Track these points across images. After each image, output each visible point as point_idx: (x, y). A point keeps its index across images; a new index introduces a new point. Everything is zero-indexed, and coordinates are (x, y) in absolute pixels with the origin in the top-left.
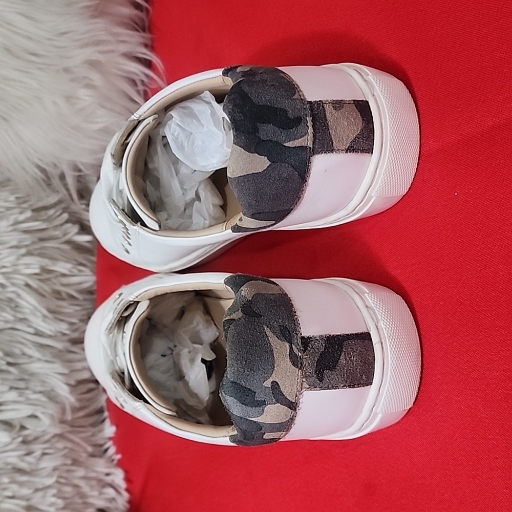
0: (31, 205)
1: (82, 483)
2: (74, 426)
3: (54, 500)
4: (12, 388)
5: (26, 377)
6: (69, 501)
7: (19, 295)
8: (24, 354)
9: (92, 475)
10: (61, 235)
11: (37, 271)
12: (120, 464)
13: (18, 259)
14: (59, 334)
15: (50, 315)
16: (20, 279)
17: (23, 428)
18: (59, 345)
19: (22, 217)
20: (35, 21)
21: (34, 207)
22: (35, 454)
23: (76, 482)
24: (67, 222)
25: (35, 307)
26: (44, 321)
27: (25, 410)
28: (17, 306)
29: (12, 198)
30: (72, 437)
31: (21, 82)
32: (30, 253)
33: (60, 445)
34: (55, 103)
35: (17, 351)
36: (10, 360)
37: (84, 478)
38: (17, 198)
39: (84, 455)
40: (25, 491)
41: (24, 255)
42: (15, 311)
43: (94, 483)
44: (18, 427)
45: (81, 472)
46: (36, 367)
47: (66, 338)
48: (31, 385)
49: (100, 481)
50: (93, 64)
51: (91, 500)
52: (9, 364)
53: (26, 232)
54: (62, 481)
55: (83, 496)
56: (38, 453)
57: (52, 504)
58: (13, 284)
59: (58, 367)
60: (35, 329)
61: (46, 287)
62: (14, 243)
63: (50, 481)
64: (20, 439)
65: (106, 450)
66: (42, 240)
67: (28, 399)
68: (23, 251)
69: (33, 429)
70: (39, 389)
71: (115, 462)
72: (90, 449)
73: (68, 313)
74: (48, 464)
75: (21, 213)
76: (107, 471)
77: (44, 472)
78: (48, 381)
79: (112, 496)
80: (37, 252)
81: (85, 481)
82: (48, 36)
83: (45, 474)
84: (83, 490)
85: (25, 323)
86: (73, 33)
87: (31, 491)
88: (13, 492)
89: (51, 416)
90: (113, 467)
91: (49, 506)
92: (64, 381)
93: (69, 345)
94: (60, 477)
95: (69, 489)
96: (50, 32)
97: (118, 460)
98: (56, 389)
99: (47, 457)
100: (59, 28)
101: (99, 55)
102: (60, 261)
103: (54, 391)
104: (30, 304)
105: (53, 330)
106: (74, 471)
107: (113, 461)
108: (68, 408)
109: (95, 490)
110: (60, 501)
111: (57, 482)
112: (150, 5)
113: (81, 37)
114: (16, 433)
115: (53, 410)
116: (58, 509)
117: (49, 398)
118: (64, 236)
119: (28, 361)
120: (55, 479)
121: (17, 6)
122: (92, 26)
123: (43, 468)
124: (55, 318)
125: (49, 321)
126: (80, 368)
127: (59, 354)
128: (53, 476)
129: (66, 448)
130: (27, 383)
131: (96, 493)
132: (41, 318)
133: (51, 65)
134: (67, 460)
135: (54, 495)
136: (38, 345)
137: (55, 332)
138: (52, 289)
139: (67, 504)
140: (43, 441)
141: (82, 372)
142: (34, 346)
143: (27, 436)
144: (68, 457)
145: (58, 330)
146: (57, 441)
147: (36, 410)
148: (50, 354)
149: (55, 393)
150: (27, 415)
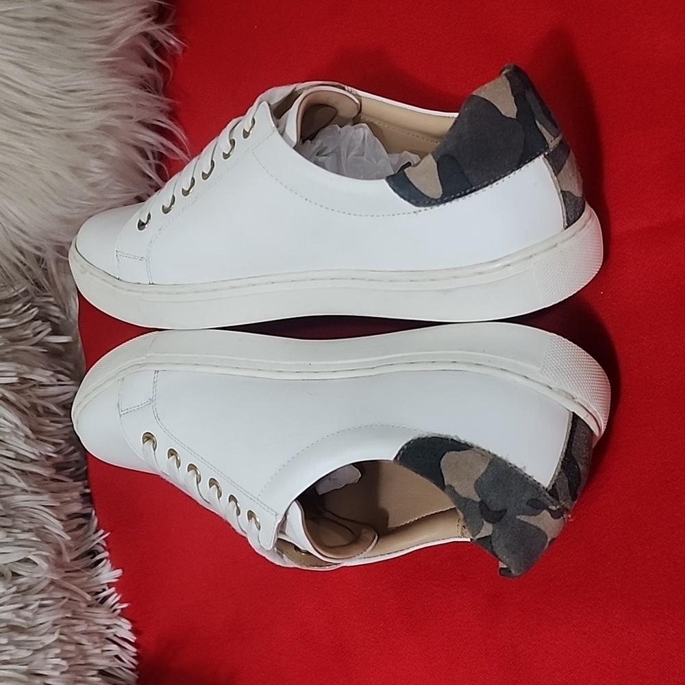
1: (84, 641)
2: (70, 572)
3: (58, 661)
5: (12, 512)
6: (72, 663)
8: (6, 485)
9: (95, 628)
10: (31, 336)
11: (15, 380)
12: (123, 614)
14: (43, 458)
15: (32, 436)
17: (15, 575)
18: (46, 473)
22: (31, 608)
23: (76, 638)
24: (35, 319)
25: (16, 425)
26: (25, 442)
27: (16, 554)
30: (66, 584)
32: (2, 359)
33: (59, 595)
34: (56, 175)
37: (84, 633)
39: (84, 605)
40: (24, 653)
43: (96, 638)
44: (10, 574)
45: (82, 627)
46: (20, 500)
47: (49, 463)
48: (19, 522)
49: (101, 635)
50: (106, 130)
51: (92, 660)
54: (63, 638)
55: (85, 655)
56: (37, 603)
57: (56, 667)
59: (46, 498)
60: (18, 454)
61: (25, 402)
63: (50, 639)
64: (14, 589)
65: (106, 598)
66: (14, 341)
67: (17, 540)
69: (28, 576)
70: (28, 526)
71: (119, 611)
72: (89, 597)
73: (49, 432)
74: (46, 618)
76: (108, 622)
77: (43, 629)
78: (35, 516)
79: (116, 654)
80: (8, 356)
81: (86, 636)
82: (51, 93)
83: (44, 631)
84: (85, 647)
85: (3, 446)
86: (85, 92)
87: (30, 653)
88: (11, 655)
89: (46, 559)
90: (116, 617)
91: (52, 669)
92: (55, 515)
93: (54, 471)
94: (61, 634)
95: (71, 648)
96: (54, 88)
97: (122, 609)
98: (46, 526)
99: (45, 609)
100: (68, 84)
101: (115, 120)
102: (37, 367)
103: (45, 528)
104: (11, 422)
105: (37, 452)
106: (74, 625)
107: (115, 610)
108: (64, 548)
109: (97, 648)
110: (64, 663)
111: (59, 640)
112: (169, 64)
113: (95, 97)
114: (9, 583)
115: (48, 552)
116: (63, 673)
117: (40, 538)
118: (35, 335)
119: (11, 493)
120: (56, 636)
121: (13, 54)
122: (111, 87)
123: (41, 624)
124: (38, 439)
125: (32, 442)
126: (68, 499)
127: (43, 482)
128: (54, 633)
129: (64, 598)
130: (14, 520)
131: (98, 651)
132: (23, 439)
133: (53, 128)
134: (67, 613)
135: (57, 656)
136: (20, 472)
137: (39, 455)
138: (31, 403)
139: (70, 666)
140: (37, 591)
141: (71, 505)
142: (17, 473)
143: (21, 584)
144: (68, 608)
145: (42, 453)
146: (53, 590)
147: (30, 552)
148: (35, 482)
149: (46, 531)
150: (18, 559)
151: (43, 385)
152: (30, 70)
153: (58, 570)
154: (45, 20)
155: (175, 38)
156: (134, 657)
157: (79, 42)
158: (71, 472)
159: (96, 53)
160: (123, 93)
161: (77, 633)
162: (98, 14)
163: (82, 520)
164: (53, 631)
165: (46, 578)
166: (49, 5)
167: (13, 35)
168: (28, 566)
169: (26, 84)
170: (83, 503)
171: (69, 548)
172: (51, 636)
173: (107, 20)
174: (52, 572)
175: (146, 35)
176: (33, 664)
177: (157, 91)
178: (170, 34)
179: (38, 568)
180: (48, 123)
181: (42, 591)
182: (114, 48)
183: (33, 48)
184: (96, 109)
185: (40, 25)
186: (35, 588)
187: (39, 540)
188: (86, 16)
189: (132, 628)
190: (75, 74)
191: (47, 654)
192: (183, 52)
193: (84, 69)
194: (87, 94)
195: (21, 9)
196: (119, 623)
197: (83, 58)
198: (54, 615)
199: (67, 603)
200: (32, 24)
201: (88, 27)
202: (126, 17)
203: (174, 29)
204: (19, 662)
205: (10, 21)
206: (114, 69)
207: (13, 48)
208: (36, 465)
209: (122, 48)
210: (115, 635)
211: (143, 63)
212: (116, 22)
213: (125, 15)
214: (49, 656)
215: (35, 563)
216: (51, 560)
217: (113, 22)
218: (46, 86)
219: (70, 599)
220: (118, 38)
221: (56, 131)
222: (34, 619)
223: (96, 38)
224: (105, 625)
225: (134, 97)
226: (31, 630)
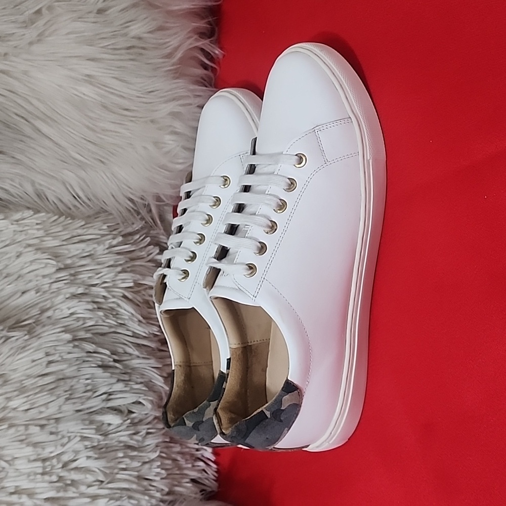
0: (120, 232)
1: (179, 458)
3: (158, 470)
4: (119, 381)
5: (129, 371)
6: (170, 472)
7: (119, 305)
8: (126, 353)
9: (187, 450)
10: (146, 256)
11: (132, 285)
13: (116, 276)
14: (151, 336)
15: (144, 321)
16: (119, 292)
17: (131, 412)
18: (153, 345)
19: (115, 242)
20: (126, 83)
21: (123, 233)
22: (141, 434)
23: (174, 456)
24: (149, 245)
25: (132, 314)
26: (139, 325)
27: (131, 398)
28: (117, 314)
29: (105, 227)
31: (116, 132)
32: (124, 271)
33: (159, 426)
34: (145, 148)
35: (121, 350)
36: (116, 357)
37: (179, 453)
38: (108, 226)
40: (136, 464)
41: (120, 272)
42: (117, 318)
43: (188, 457)
44: (126, 411)
45: (177, 448)
46: (135, 363)
47: (156, 339)
48: (134, 377)
49: (192, 455)
50: (175, 115)
51: (186, 472)
52: (115, 361)
53: (118, 254)
54: (164, 455)
55: (180, 468)
56: (144, 432)
57: (158, 474)
58: (114, 297)
59: (153, 362)
60: (133, 332)
61: (139, 299)
62: (111, 263)
63: (154, 456)
64: (129, 421)
66: (132, 259)
67: (132, 389)
68: (119, 269)
69: (138, 413)
70: (139, 380)
74: (151, 441)
75: (114, 239)
76: (197, 446)
77: (149, 448)
78: (146, 374)
79: (203, 468)
80: (129, 269)
81: (181, 455)
82: (138, 95)
83: (150, 450)
84: (180, 463)
85: (124, 327)
86: (159, 91)
87: (140, 464)
88: (126, 464)
89: (152, 402)
91: (155, 476)
92: (158, 373)
93: (160, 344)
94: (161, 452)
95: (169, 462)
96: (140, 91)
98: (153, 381)
99: (150, 436)
100: (147, 87)
101: (180, 108)
102: (148, 276)
103: (151, 381)
104: (128, 312)
105: (147, 332)
106: (171, 447)
108: (164, 395)
109: (189, 463)
110: (163, 472)
111: (159, 456)
112: (217, 65)
113: (165, 94)
114: (126, 417)
115: (153, 397)
116: (162, 479)
117: (148, 388)
118: (148, 256)
119: (129, 358)
120: (158, 454)
121: (112, 72)
122: (174, 86)
123: (148, 445)
124: (148, 323)
125: (143, 325)
127: (152, 352)
128: (156, 452)
129: (164, 428)
130: (130, 376)
131: (190, 466)
132: (137, 323)
133: (141, 118)
134: (166, 438)
135: (158, 467)
136: (136, 345)
137: (149, 333)
138: (143, 299)
139: (168, 475)
140: (146, 423)
142: (133, 346)
143: (134, 418)
144: (167, 435)
145: (151, 332)
146: (157, 423)
147: (140, 397)
148: (146, 352)
149: (152, 383)
150: (132, 401)
151: (152, 288)
152: (124, 81)
154: (133, 47)
155: (218, 49)
156: (216, 472)
157: (151, 59)
159: (163, 65)
160: (182, 89)
161: (174, 453)
162: (162, 39)
164: (155, 450)
165: (151, 415)
166: (133, 38)
167: (113, 60)
168: (140, 406)
169: (124, 91)
172: (154, 453)
173: (169, 42)
174: (155, 410)
175: (196, 47)
176: (142, 471)
177: (210, 85)
179: (145, 407)
180: (137, 114)
181: (149, 423)
182: (175, 60)
183: (124, 67)
184: (166, 102)
185: (128, 51)
186: (144, 421)
187: (147, 389)
188: (155, 41)
189: (213, 452)
190: (151, 81)
191: (152, 465)
193: (156, 76)
194: (160, 93)
195: (116, 42)
196: (205, 448)
197: (155, 69)
198: (157, 439)
199: (166, 432)
200: (123, 51)
201: (157, 48)
202: (179, 38)
204: (133, 469)
205: (110, 51)
206: (178, 73)
207: (113, 68)
208: (147, 340)
209: (180, 59)
210: (203, 456)
212: (174, 42)
213: (179, 36)
214: (153, 467)
215: (144, 405)
216: (155, 403)
217: (171, 43)
218: (135, 90)
220: (176, 53)
221: (144, 119)
222: (143, 441)
223: (161, 55)
224: (194, 448)
225: (192, 91)
226: (141, 449)
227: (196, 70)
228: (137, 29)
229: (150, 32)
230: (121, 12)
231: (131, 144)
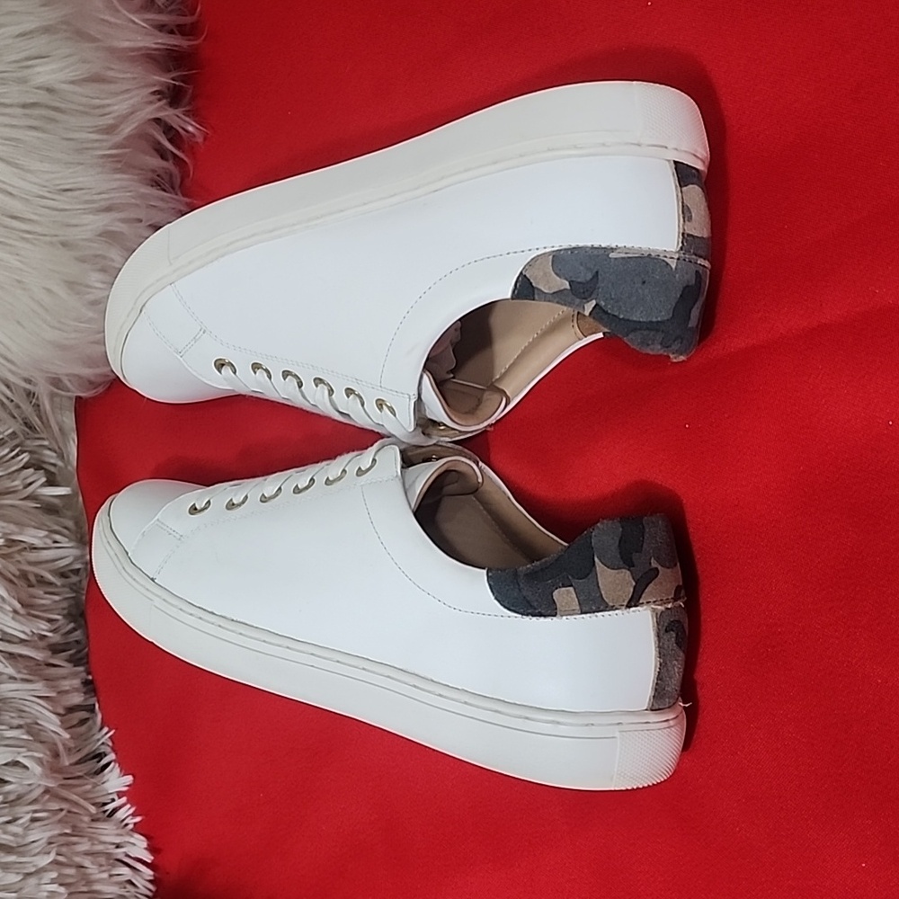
1: (87, 862)
2: (69, 779)
3: (54, 887)
6: (72, 890)
9: (100, 848)
10: (21, 487)
11: (1, 542)
12: (137, 829)
14: (36, 638)
15: (22, 611)
17: (3, 781)
18: (38, 655)
20: (21, 169)
22: (21, 821)
23: (78, 859)
25: (3, 598)
26: (13, 618)
27: (3, 755)
30: (64, 793)
33: (55, 806)
34: (49, 290)
37: (87, 854)
39: (87, 819)
43: (102, 860)
45: (85, 846)
46: (7, 689)
47: (42, 644)
48: (6, 717)
49: (108, 855)
50: (112, 237)
51: (97, 887)
54: (61, 859)
55: (89, 881)
56: (28, 817)
57: (51, 895)
59: (39, 687)
60: (4, 631)
61: (13, 569)
63: (44, 861)
64: (1, 799)
65: (115, 810)
67: (3, 738)
69: (17, 783)
70: (16, 722)
71: (131, 826)
72: (93, 809)
73: (43, 605)
74: (39, 835)
76: (117, 840)
77: (36, 848)
78: (27, 709)
79: (128, 878)
81: (89, 857)
82: (41, 193)
83: (37, 850)
84: (89, 871)
86: (83, 191)
87: (20, 877)
89: (40, 761)
90: (128, 834)
92: (50, 708)
93: (50, 653)
94: (58, 854)
95: (71, 871)
96: (45, 187)
97: (135, 824)
98: (39, 722)
99: (37, 824)
100: (63, 182)
101: (121, 225)
102: (29, 526)
103: (37, 724)
105: (28, 631)
106: (75, 844)
107: (127, 825)
108: (61, 748)
109: (104, 871)
110: (62, 890)
111: (55, 862)
112: (187, 156)
113: (96, 197)
115: (41, 753)
117: (32, 736)
118: (26, 487)
120: (52, 857)
122: (115, 184)
123: (33, 842)
124: (29, 614)
125: (20, 618)
126: (67, 688)
127: (35, 668)
128: (49, 853)
129: (62, 810)
131: (105, 875)
132: (11, 615)
133: (45, 235)
134: (67, 828)
135: (53, 882)
136: (7, 655)
137: (30, 634)
138: (19, 570)
139: (70, 894)
140: (29, 801)
141: (70, 695)
142: (4, 657)
143: (8, 793)
144: (66, 823)
145: (35, 631)
146: (49, 800)
147: (19, 753)
148: (24, 668)
149: (40, 727)
150: (4, 762)
151: (34, 548)
152: (16, 166)
153: (55, 775)
154: (34, 105)
155: (194, 123)
156: (150, 881)
157: (75, 131)
158: (71, 655)
159: (96, 145)
160: (130, 192)
161: (78, 854)
162: (98, 98)
163: (84, 715)
164: (47, 850)
165: (39, 785)
166: (38, 88)
168: (18, 770)
169: (12, 183)
170: (85, 693)
171: (69, 750)
172: (46, 856)
173: (109, 105)
174: (47, 777)
175: (158, 121)
176: (24, 892)
177: (173, 188)
178: (187, 119)
179: (28, 773)
180: (38, 229)
181: (35, 801)
182: (118, 138)
183: (19, 139)
184: (97, 211)
185: (27, 111)
186: (25, 798)
187: (31, 738)
188: (84, 100)
189: (148, 845)
190: (70, 170)
191: (41, 879)
192: (205, 139)
193: (82, 164)
194: (86, 194)
195: (5, 93)
196: (132, 840)
197: (80, 151)
198: (50, 830)
199: (66, 816)
200: (19, 111)
201: (86, 113)
202: (132, 102)
203: (193, 114)
204: (7, 888)
206: (119, 163)
208: (26, 646)
209: (129, 138)
210: (128, 855)
211: (155, 153)
212: (120, 106)
213: (131, 98)
214: (44, 882)
215: (26, 767)
216: (45, 763)
217: (116, 108)
218: (35, 184)
219: (69, 812)
220: (122, 126)
221: (48, 239)
222: (24, 836)
223: (96, 127)
224: (114, 844)
225: (143, 196)
226: (21, 849)
227: (147, 158)
228: (46, 73)
229: (72, 82)
230: (18, 40)
231: (19, 282)
